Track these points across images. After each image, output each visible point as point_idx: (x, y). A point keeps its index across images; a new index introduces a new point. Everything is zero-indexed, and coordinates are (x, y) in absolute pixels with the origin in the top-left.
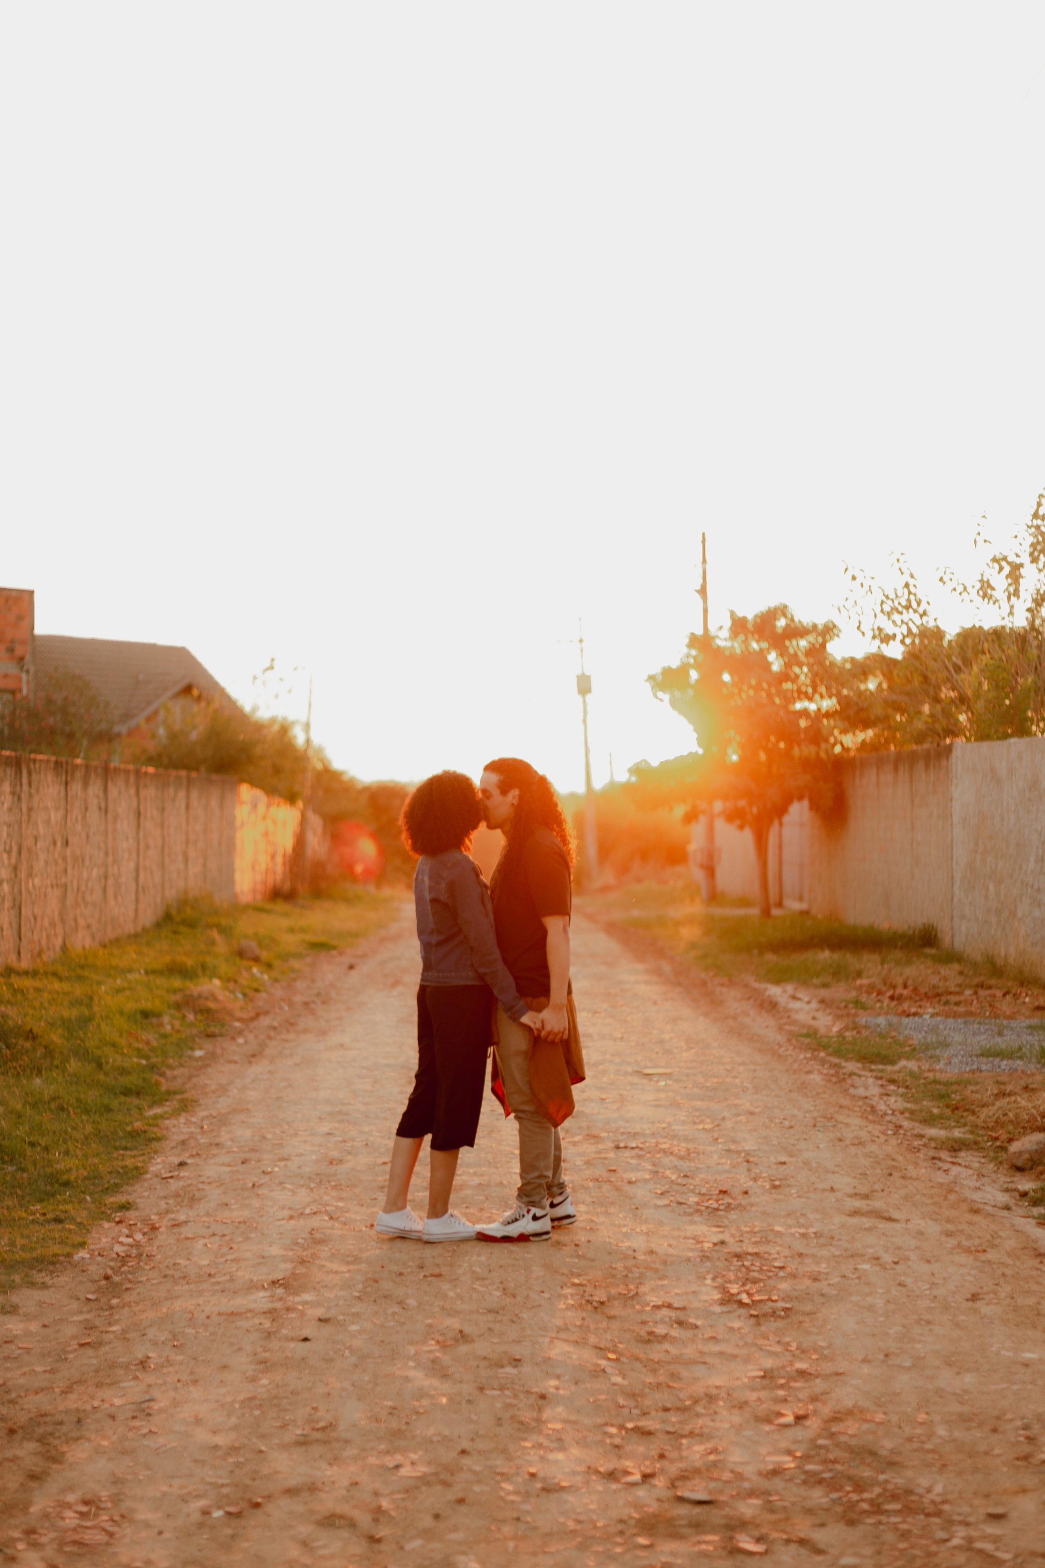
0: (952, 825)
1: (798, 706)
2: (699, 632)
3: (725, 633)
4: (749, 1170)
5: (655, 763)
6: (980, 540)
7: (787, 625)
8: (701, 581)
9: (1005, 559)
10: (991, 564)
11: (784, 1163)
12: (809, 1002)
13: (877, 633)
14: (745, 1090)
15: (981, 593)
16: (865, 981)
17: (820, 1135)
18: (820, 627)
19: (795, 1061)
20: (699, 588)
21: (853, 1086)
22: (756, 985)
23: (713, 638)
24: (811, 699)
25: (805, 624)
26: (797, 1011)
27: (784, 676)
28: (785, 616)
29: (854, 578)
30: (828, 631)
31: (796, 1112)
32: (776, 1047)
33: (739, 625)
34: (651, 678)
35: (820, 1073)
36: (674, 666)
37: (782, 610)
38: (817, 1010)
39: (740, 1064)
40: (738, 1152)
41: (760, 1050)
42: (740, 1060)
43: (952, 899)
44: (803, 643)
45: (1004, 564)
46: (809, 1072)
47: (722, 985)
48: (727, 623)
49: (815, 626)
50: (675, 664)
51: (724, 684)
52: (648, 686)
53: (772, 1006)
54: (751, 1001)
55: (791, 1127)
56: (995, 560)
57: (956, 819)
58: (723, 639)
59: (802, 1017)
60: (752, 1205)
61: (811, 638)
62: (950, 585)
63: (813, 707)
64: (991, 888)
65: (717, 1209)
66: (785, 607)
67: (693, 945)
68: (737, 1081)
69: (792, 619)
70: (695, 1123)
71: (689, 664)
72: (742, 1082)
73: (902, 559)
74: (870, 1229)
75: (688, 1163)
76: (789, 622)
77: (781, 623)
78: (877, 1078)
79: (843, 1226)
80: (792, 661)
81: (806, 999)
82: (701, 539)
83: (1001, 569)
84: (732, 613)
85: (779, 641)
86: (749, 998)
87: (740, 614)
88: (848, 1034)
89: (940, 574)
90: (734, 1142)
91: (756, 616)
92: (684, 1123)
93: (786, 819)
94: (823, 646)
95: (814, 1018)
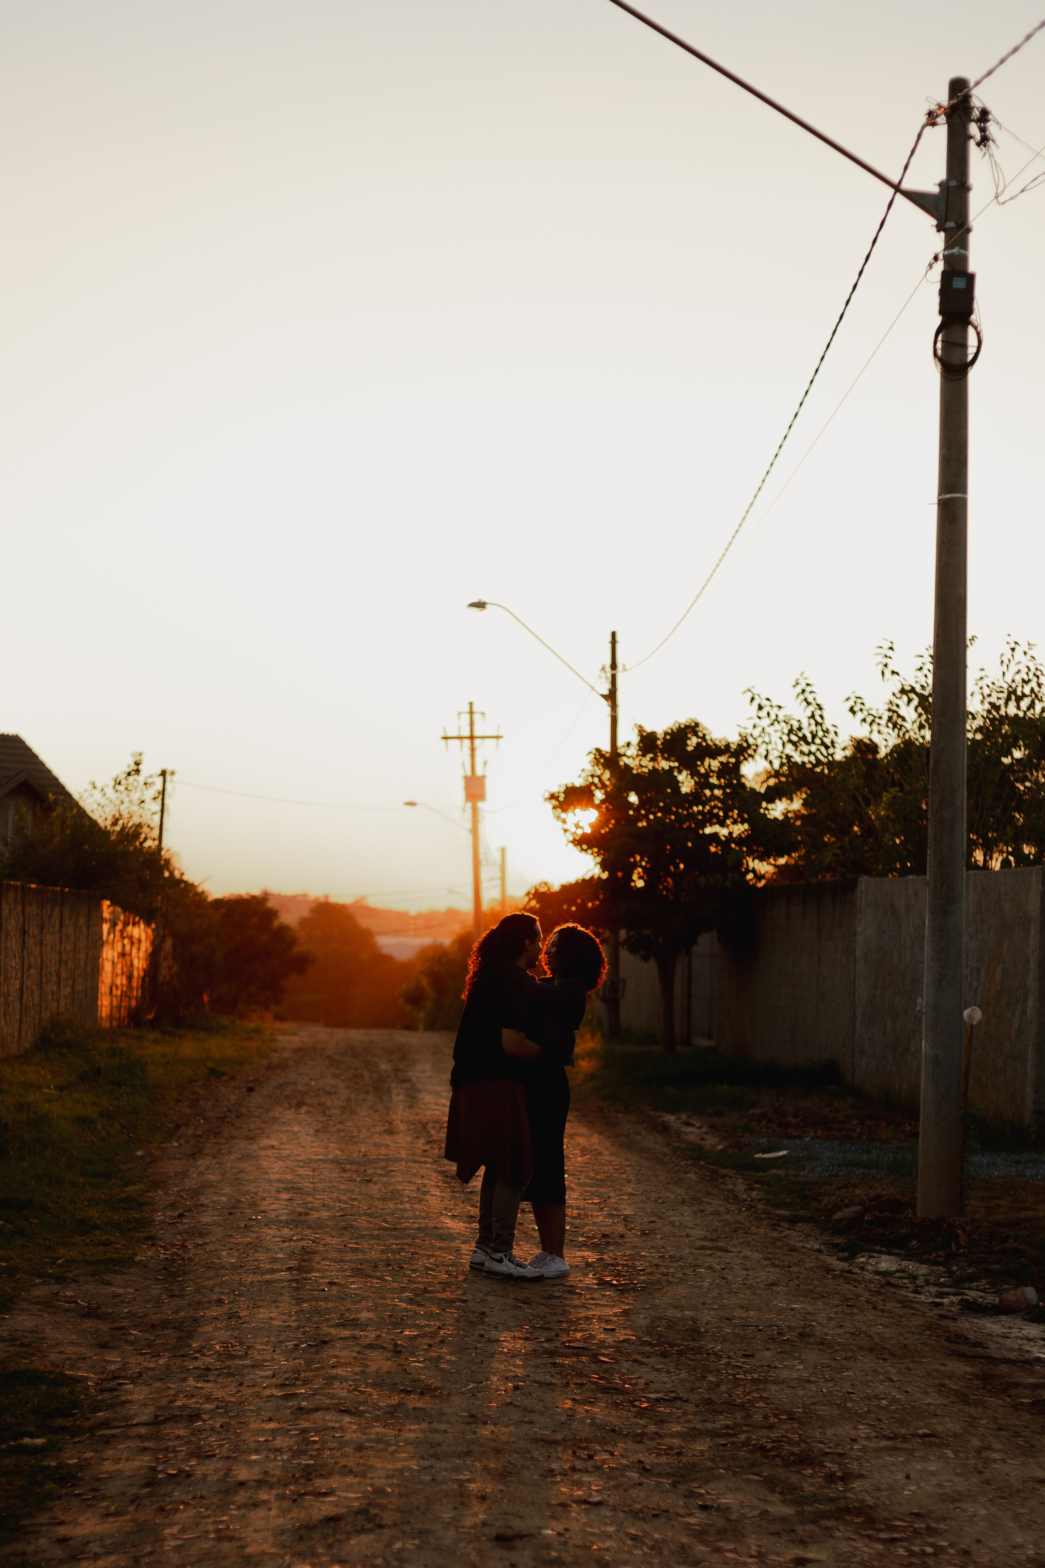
0: (855, 959)
1: (708, 830)
2: (606, 748)
3: (633, 751)
4: (626, 1225)
5: (556, 887)
6: (887, 672)
7: (699, 744)
8: (609, 686)
9: (913, 690)
10: (898, 695)
11: (654, 1222)
12: (700, 1128)
13: (785, 761)
14: (629, 1181)
15: (890, 725)
16: (757, 1111)
17: (686, 1208)
18: (733, 747)
19: (677, 1165)
20: (606, 692)
21: (723, 1183)
22: (652, 1113)
23: (620, 755)
24: (723, 824)
25: (717, 743)
26: (687, 1134)
27: (696, 797)
28: (696, 734)
29: (760, 708)
30: (743, 751)
31: (669, 1195)
32: (662, 1156)
33: (648, 742)
34: (553, 797)
35: (696, 1173)
36: (577, 785)
37: (693, 728)
38: (706, 1133)
39: (628, 1166)
40: (619, 1216)
41: (647, 1159)
42: (628, 1163)
43: (854, 1035)
44: (715, 764)
45: (912, 695)
46: (686, 1173)
47: (618, 1111)
48: (635, 739)
49: (728, 746)
50: (579, 783)
51: (630, 805)
52: (549, 806)
53: (665, 1129)
54: (645, 1125)
55: (663, 1203)
56: (903, 691)
57: (859, 953)
58: (632, 758)
59: (691, 1138)
60: (626, 1242)
61: (723, 759)
62: (860, 716)
63: (723, 832)
64: (889, 1023)
65: (600, 1244)
66: (697, 725)
67: (591, 1077)
68: (624, 1176)
69: (704, 738)
70: (585, 1200)
71: (593, 783)
72: (627, 1176)
73: (808, 689)
74: (710, 1255)
75: (579, 1221)
76: (700, 740)
77: (693, 741)
78: (745, 1179)
79: (691, 1253)
80: (703, 782)
81: (698, 1125)
82: (610, 638)
83: (910, 701)
84: (641, 730)
85: (689, 762)
86: (643, 1122)
87: (649, 729)
88: (730, 1151)
89: (851, 703)
90: (616, 1210)
91: (666, 734)
92: (577, 1199)
93: (695, 949)
94: (737, 765)
95: (702, 1139)
